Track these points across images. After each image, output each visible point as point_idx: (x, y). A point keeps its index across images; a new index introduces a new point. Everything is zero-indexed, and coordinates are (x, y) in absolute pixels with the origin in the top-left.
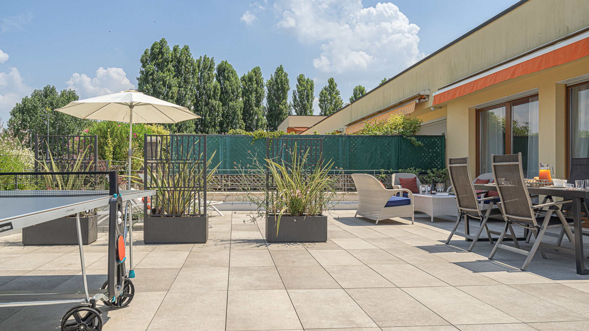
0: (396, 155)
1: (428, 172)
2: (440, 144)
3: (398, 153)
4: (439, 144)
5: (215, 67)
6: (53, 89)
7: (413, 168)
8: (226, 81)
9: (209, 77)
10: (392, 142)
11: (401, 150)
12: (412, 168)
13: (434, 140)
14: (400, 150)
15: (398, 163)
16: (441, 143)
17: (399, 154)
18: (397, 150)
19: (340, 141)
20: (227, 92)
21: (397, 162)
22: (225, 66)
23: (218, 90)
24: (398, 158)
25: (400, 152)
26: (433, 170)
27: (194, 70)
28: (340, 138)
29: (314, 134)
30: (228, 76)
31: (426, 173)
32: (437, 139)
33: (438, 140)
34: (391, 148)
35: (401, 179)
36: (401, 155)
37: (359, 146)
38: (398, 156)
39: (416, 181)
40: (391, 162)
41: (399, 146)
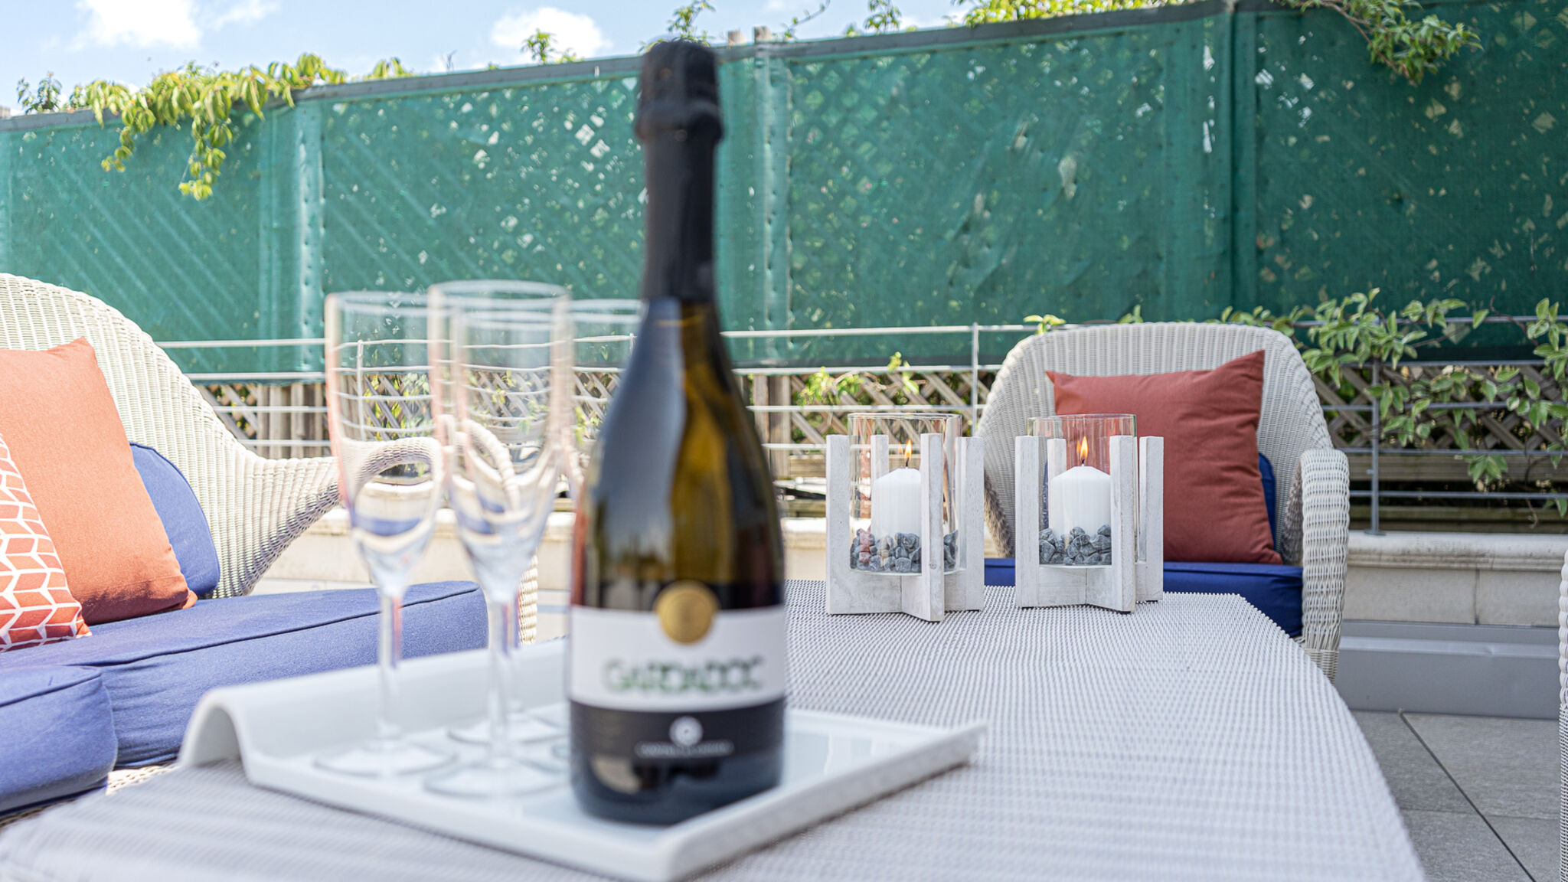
1: (1532, 333)
3: (1234, 169)
7: (1366, 293)
10: (1171, 64)
11: (1260, 137)
12: (1359, 297)
15: (1232, 252)
17: (1247, 174)
24: (1235, 209)
25: (1249, 153)
29: (527, 59)
34: (1162, 130)
35: (1068, 379)
36: (1262, 182)
37: (875, 124)
38: (1227, 195)
39: (1257, 411)
40: (1159, 258)
41: (1239, 95)
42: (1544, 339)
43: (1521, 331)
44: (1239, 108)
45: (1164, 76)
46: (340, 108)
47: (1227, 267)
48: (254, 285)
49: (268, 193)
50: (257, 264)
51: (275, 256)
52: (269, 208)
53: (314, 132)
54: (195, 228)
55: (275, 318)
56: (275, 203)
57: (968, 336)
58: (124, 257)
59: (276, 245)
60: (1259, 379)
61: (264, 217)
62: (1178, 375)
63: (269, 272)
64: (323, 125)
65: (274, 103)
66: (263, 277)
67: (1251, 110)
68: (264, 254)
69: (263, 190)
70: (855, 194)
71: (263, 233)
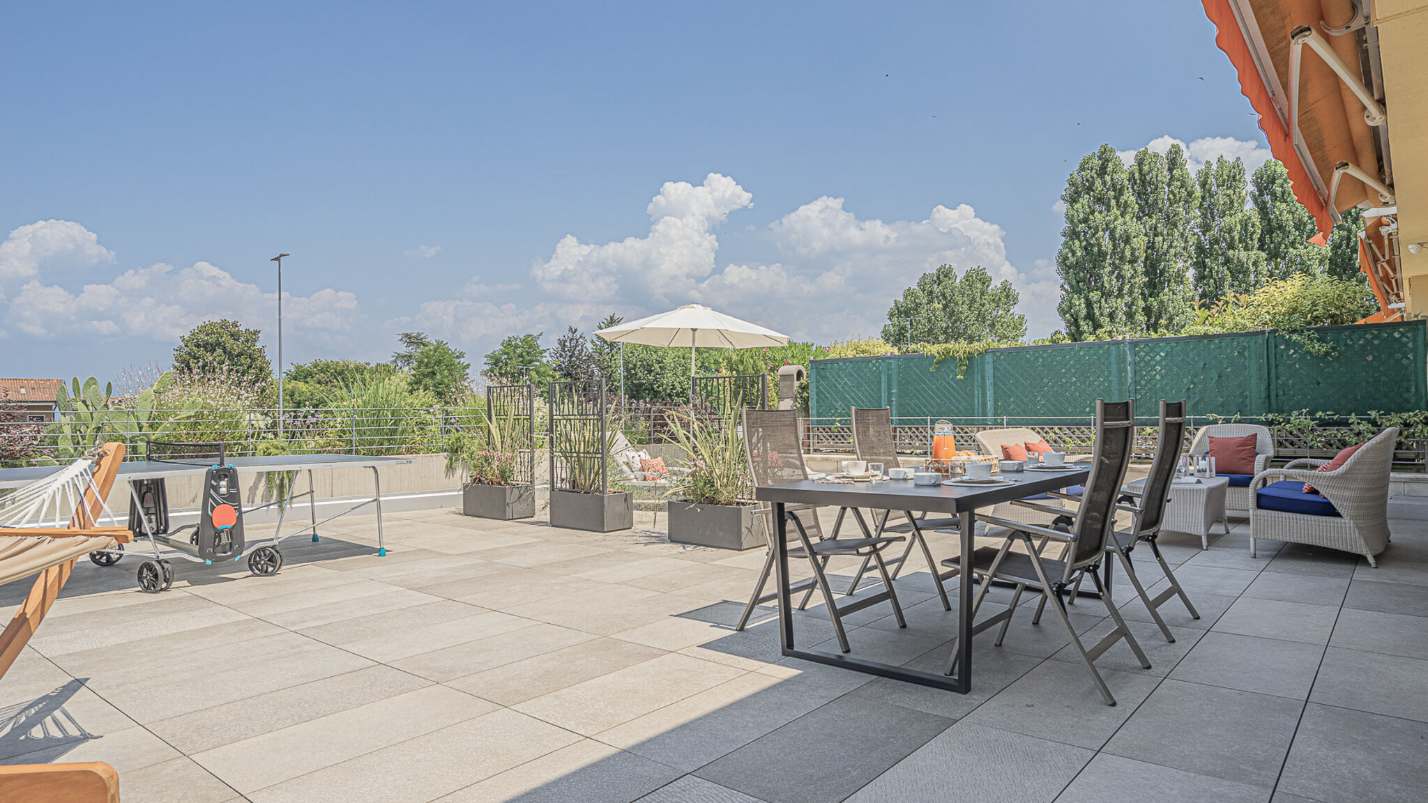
0: (1260, 379)
2: (1410, 345)
3: (1269, 375)
4: (1405, 345)
5: (1248, 177)
6: (951, 269)
8: (1278, 204)
9: (1232, 202)
10: (1249, 347)
11: (1277, 366)
12: (1303, 410)
13: (1391, 335)
14: (1273, 368)
15: (1269, 396)
16: (1414, 341)
17: (1273, 376)
18: (1266, 367)
19: (1114, 352)
20: (1281, 227)
21: (1264, 395)
22: (1275, 171)
23: (1253, 225)
24: (1269, 385)
25: (1273, 371)
26: (1370, 415)
27: (1190, 194)
28: (1113, 348)
30: (1283, 193)
31: (1346, 424)
32: (1400, 332)
33: (1403, 335)
34: (1247, 363)
35: (1213, 437)
36: (1277, 378)
37: (1161, 361)
38: (1267, 381)
39: (1255, 445)
40: (1247, 397)
41: (1270, 356)
42: (1353, 423)
43: (1348, 419)
44: (1270, 359)
45: (1247, 350)
46: (998, 354)
47: (1267, 400)
48: (973, 400)
49: (978, 377)
50: (974, 395)
51: (980, 393)
52: (978, 381)
53: (991, 360)
54: (954, 385)
55: (980, 409)
56: (979, 379)
57: (1190, 419)
58: (933, 393)
59: (980, 390)
60: (1256, 439)
61: (976, 383)
62: (1234, 438)
63: (978, 397)
64: (993, 359)
65: (980, 353)
66: (976, 399)
67: (1274, 359)
68: (976, 392)
69: (976, 376)
70: (1155, 379)
71: (975, 387)
